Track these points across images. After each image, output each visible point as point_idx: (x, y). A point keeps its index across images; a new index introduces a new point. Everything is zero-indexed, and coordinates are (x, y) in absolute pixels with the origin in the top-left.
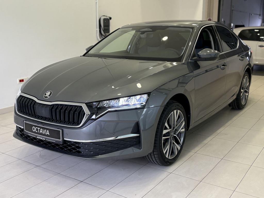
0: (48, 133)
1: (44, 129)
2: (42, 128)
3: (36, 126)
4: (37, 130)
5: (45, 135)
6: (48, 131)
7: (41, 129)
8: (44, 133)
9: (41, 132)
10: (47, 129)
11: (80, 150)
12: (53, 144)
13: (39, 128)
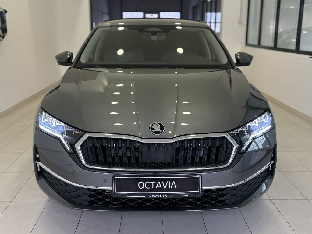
0: (175, 186)
1: (165, 180)
2: (161, 180)
3: (145, 180)
4: (149, 185)
5: (168, 189)
6: (174, 182)
7: (159, 182)
8: (165, 188)
9: (157, 186)
10: (171, 180)
11: (223, 198)
12: (174, 201)
13: (153, 182)
